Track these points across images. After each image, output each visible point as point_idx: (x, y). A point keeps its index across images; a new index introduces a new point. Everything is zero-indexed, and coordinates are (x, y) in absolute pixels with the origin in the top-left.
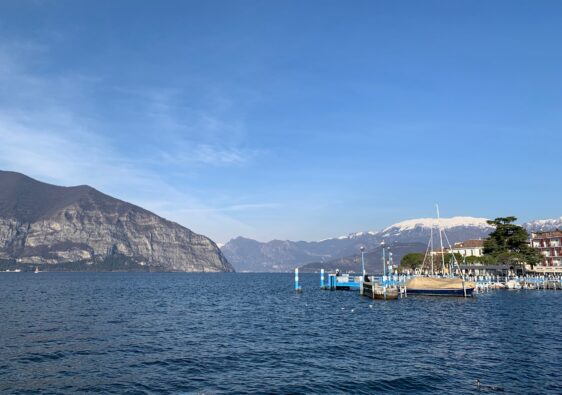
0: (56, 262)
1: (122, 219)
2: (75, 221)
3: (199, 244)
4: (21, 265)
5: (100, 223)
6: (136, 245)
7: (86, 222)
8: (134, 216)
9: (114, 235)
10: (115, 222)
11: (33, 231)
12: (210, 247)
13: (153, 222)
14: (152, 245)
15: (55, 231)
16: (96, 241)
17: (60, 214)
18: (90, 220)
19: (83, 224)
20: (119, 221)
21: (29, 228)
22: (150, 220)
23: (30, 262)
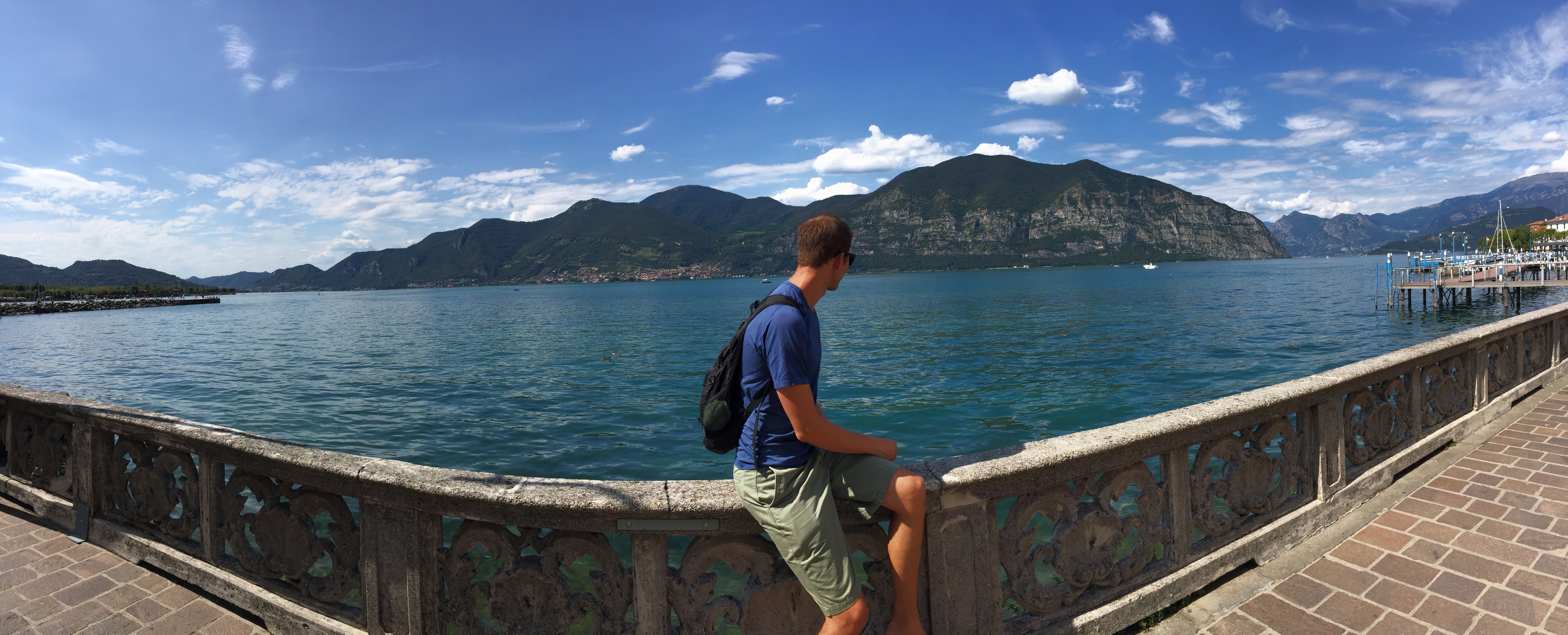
0: (1064, 255)
1: (1136, 198)
2: (1080, 205)
3: (1241, 224)
4: (1027, 261)
5: (1109, 206)
6: (1159, 228)
7: (1093, 206)
8: (1151, 193)
9: (1128, 219)
10: (1127, 202)
11: (1035, 222)
12: (1256, 228)
13: (1177, 199)
14: (1178, 228)
15: (1060, 220)
16: (1108, 228)
17: (1062, 199)
18: (1098, 203)
19: (1090, 208)
20: (1132, 201)
21: (1030, 218)
22: (1173, 197)
23: (1037, 256)
